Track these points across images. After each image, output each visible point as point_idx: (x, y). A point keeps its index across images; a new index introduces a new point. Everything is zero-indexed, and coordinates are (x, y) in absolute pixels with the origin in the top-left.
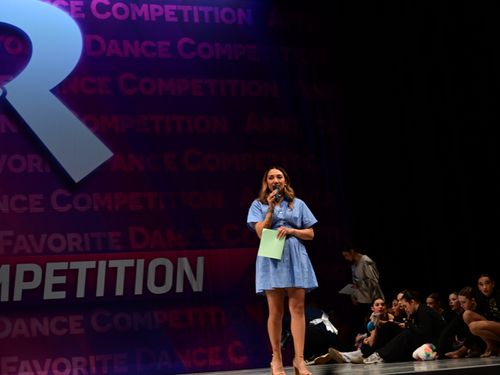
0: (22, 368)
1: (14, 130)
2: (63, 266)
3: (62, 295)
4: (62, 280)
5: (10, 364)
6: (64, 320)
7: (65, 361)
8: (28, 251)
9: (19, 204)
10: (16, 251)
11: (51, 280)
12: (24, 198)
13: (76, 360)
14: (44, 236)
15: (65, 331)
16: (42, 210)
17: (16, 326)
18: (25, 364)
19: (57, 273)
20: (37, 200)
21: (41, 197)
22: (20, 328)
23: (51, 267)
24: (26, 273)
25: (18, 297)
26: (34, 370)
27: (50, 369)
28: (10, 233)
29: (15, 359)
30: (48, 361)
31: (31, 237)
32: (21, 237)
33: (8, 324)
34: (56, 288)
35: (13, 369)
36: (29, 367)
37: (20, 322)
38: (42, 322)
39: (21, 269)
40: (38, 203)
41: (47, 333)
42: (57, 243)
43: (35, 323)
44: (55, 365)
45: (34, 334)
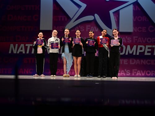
0: (138, 72)
1: (139, 9)
2: (150, 46)
3: (150, 54)
4: (150, 50)
5: (135, 71)
6: (150, 61)
7: (149, 71)
8: (141, 42)
9: (140, 30)
10: (138, 42)
11: (147, 50)
12: (141, 28)
13: (152, 71)
14: (146, 38)
15: (150, 64)
16: (146, 31)
17: (137, 61)
18: (139, 71)
19: (149, 48)
20: (144, 29)
21: (145, 28)
22: (138, 62)
23: (147, 46)
24: (140, 48)
25: (138, 54)
26: (141, 73)
27: (145, 73)
28: (137, 37)
29: (136, 70)
30: (145, 71)
31: (142, 38)
32: (140, 38)
33: (135, 61)
34: (148, 52)
35: (135, 72)
36: (140, 72)
37: (138, 60)
38: (144, 61)
39: (139, 46)
40: (145, 29)
41: (145, 64)
42: (149, 40)
43: (142, 61)
44: (147, 72)
45: (142, 64)
